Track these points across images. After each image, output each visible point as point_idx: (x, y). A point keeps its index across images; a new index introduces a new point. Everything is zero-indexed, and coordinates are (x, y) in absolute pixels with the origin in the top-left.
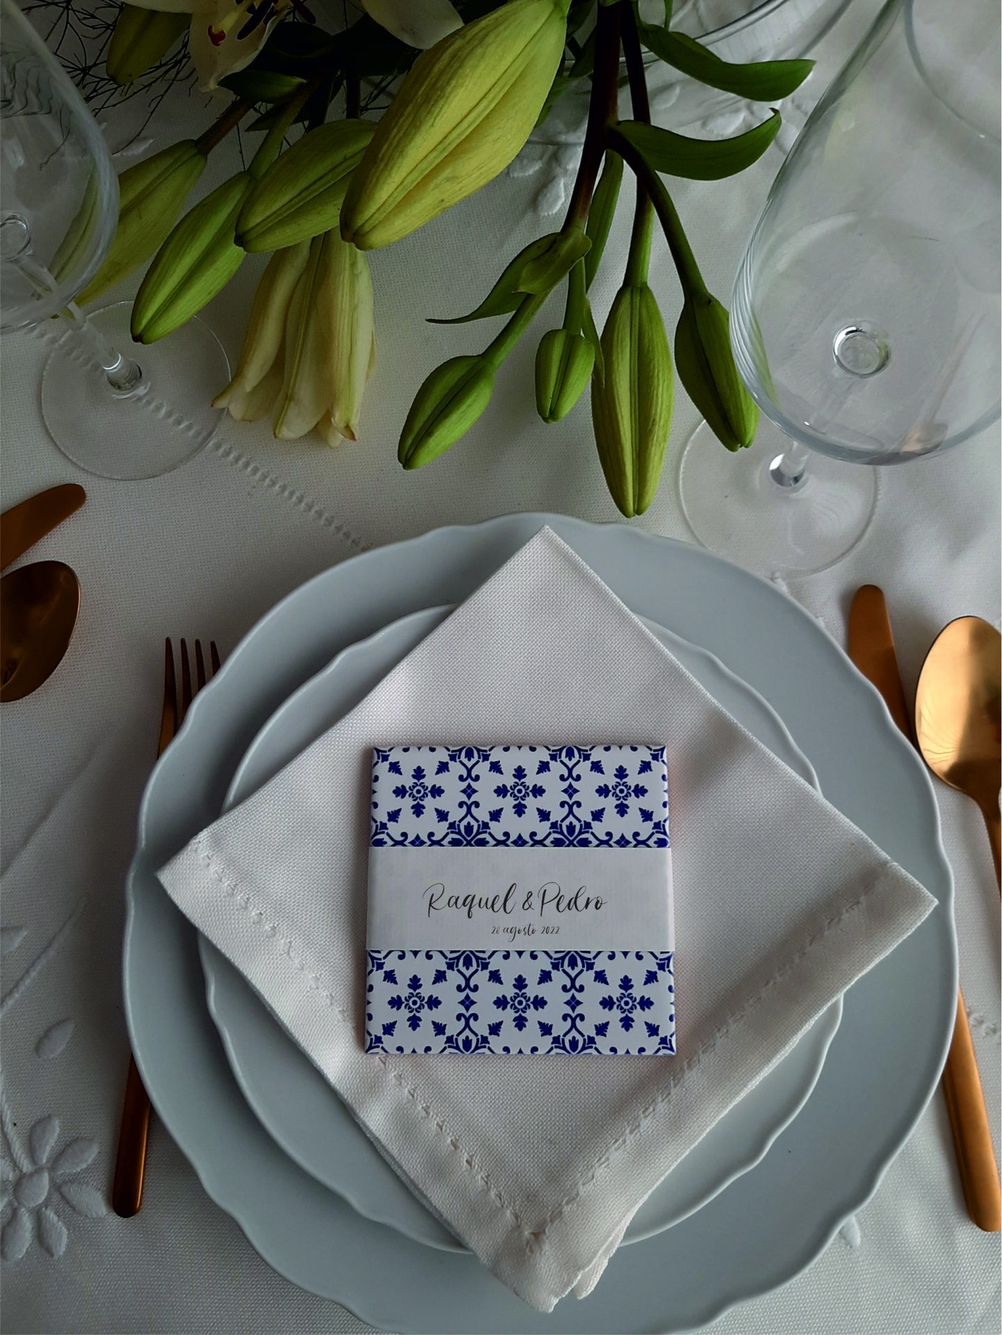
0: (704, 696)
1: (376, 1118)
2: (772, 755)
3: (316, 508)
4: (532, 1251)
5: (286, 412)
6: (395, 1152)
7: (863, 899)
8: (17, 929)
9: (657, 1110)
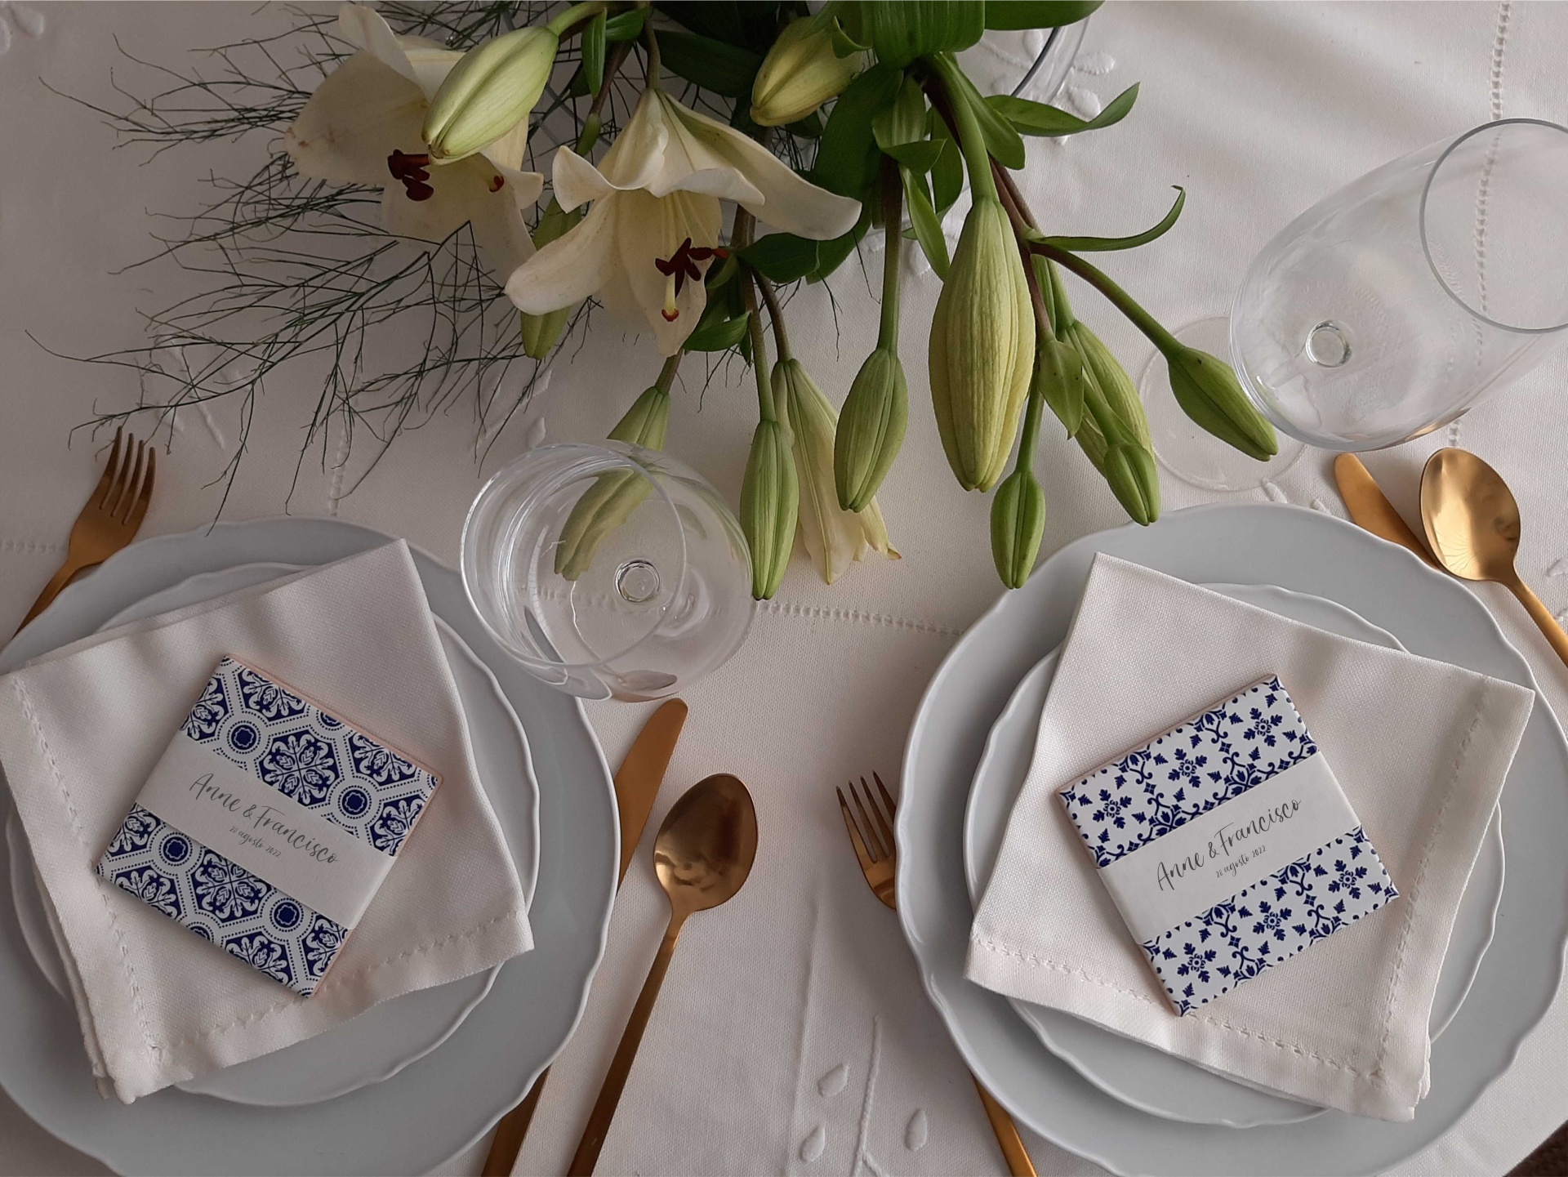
0: (1287, 623)
1: (1214, 1058)
2: (1363, 643)
3: (872, 615)
4: (1380, 1087)
5: (830, 560)
6: (1239, 1073)
7: (1479, 716)
8: (840, 1067)
9: (1407, 942)
